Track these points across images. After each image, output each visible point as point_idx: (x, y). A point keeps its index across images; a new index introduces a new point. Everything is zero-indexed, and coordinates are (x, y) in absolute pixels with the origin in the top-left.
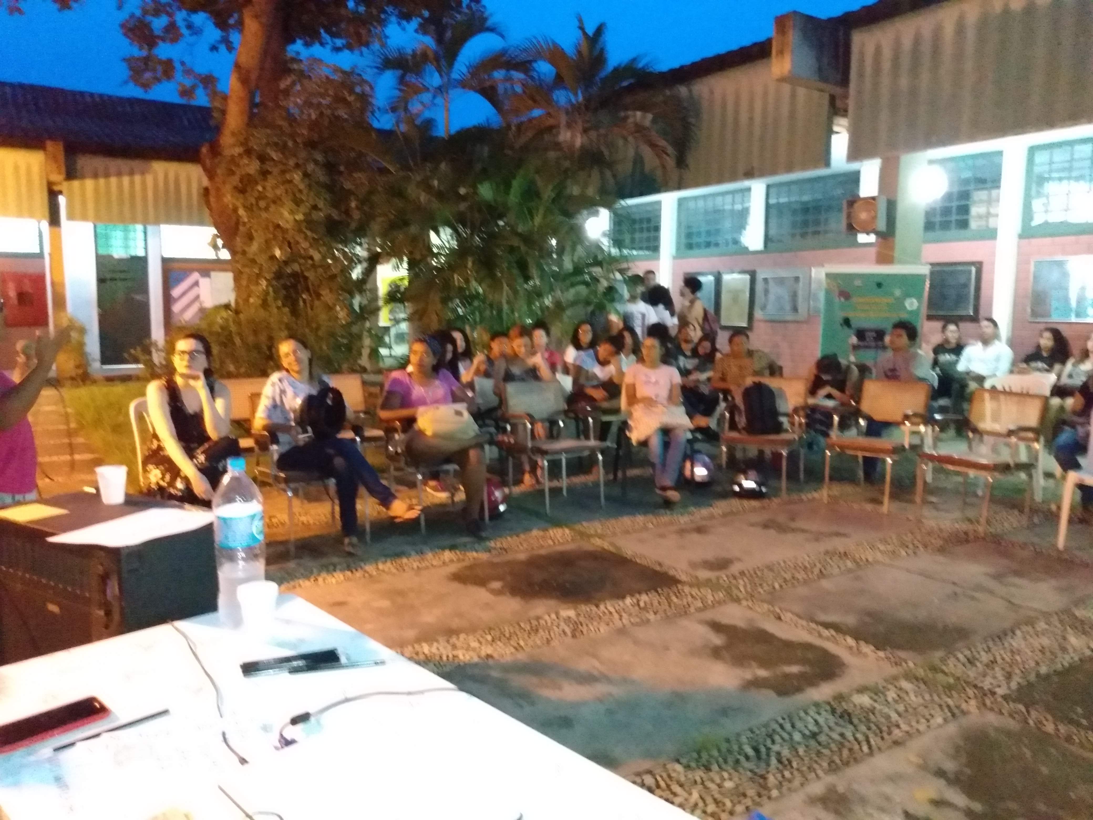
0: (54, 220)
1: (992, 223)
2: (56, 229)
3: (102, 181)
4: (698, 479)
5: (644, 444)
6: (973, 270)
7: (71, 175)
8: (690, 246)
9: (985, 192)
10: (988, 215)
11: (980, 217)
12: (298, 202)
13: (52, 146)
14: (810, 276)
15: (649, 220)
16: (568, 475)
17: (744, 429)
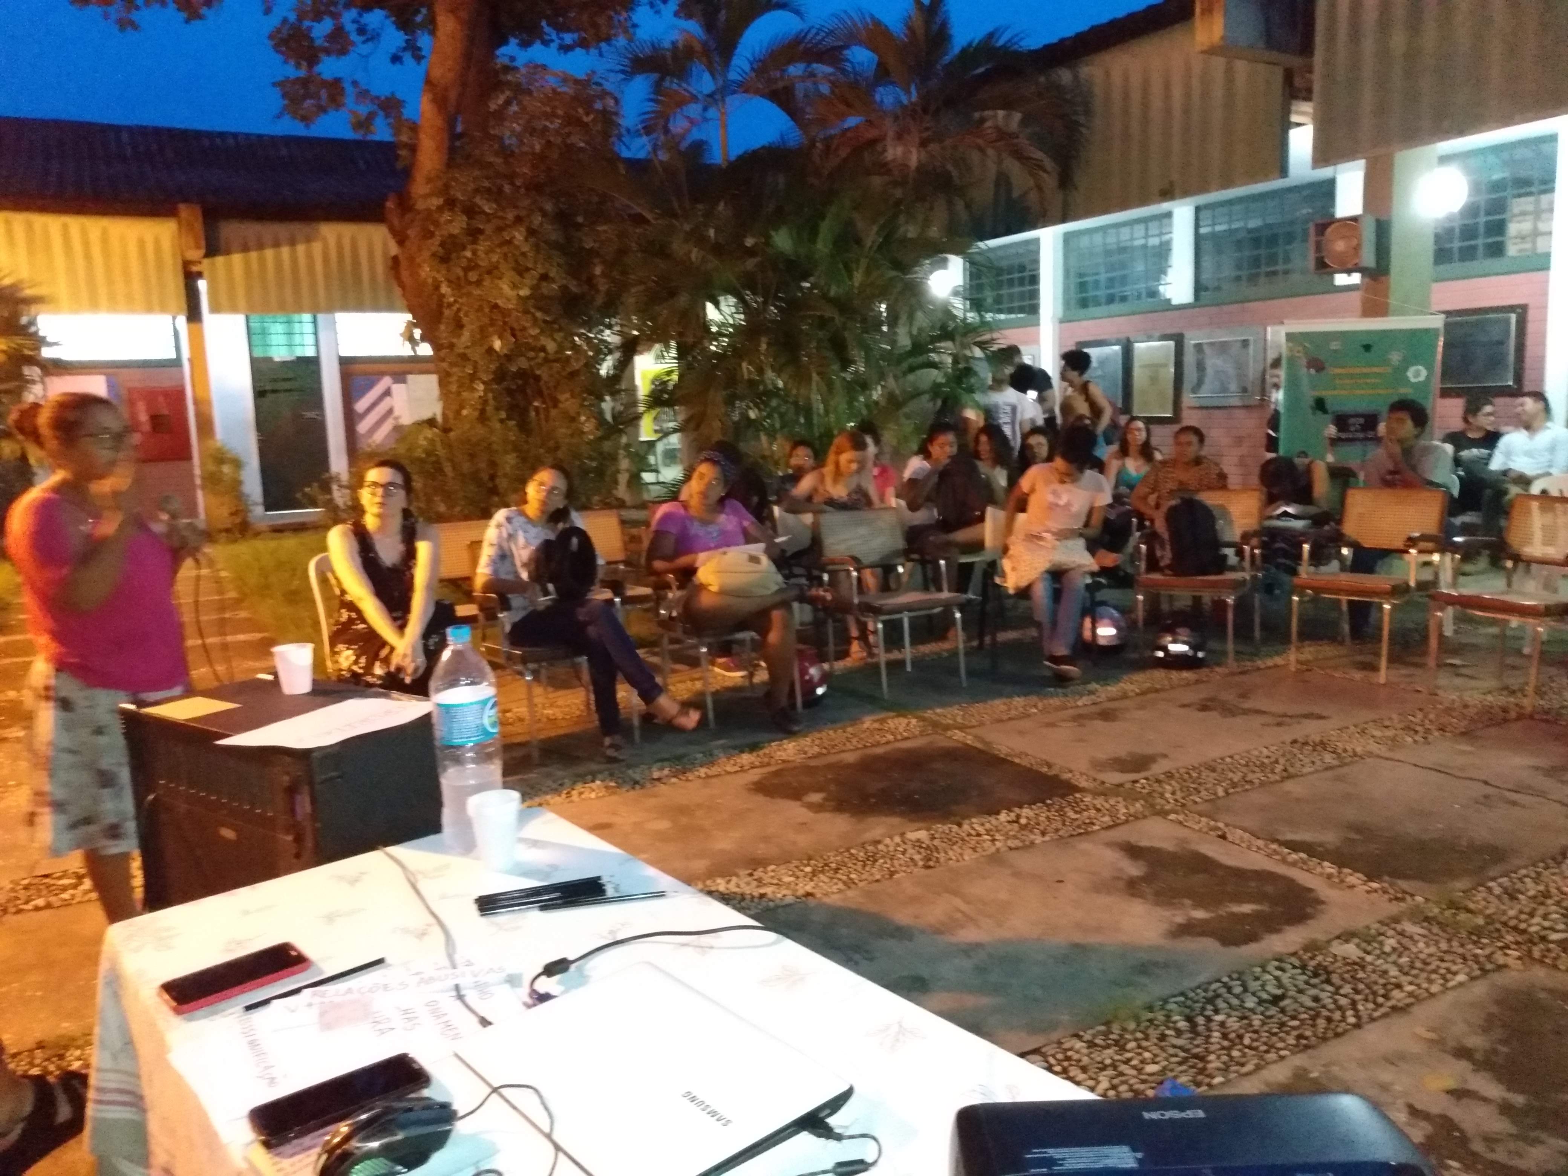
0: (194, 315)
1: (1541, 245)
2: (194, 326)
3: (254, 255)
4: (1102, 642)
5: (1024, 593)
6: (1513, 317)
7: (212, 251)
8: (1084, 303)
9: (1531, 199)
10: (1536, 233)
11: (1523, 238)
12: (521, 271)
13: (184, 210)
14: (1265, 340)
15: (1022, 268)
16: (914, 642)
17: (1168, 567)
